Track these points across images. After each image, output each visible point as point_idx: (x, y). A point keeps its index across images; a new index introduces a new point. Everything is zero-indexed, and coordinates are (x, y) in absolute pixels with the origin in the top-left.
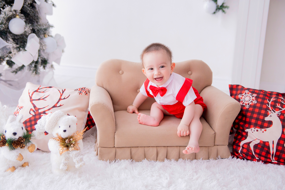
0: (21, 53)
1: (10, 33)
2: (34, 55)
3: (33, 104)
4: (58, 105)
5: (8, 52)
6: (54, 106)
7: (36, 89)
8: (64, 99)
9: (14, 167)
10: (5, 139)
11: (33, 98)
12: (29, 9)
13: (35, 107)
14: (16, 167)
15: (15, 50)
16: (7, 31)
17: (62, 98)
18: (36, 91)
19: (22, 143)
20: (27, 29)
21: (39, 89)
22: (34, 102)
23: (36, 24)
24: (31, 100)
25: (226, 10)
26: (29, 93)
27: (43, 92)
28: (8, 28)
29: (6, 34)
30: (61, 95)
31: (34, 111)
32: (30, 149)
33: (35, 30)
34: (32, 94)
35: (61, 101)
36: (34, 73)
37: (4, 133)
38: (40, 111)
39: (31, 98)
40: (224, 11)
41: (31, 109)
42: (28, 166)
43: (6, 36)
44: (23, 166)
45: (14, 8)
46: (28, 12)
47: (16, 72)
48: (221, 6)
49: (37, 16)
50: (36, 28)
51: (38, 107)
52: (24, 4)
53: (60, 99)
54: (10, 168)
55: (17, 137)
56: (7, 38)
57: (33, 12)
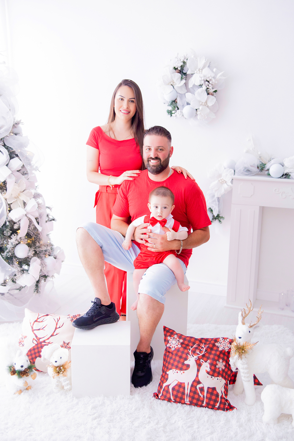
0: (24, 275)
1: (16, 257)
2: (35, 277)
3: (34, 334)
4: (55, 334)
5: (14, 274)
6: (52, 335)
7: (36, 319)
8: (59, 327)
9: (21, 390)
10: (15, 370)
11: (34, 328)
12: (32, 234)
13: (36, 336)
14: (22, 390)
15: (20, 273)
16: (12, 256)
17: (58, 327)
18: (36, 321)
19: (27, 372)
20: (30, 254)
21: (38, 318)
22: (35, 332)
23: (38, 244)
24: (33, 331)
25: (221, 220)
26: (30, 323)
27: (42, 321)
28: (14, 253)
29: (12, 259)
30: (57, 324)
31: (36, 341)
32: (33, 377)
33: (37, 252)
34: (33, 324)
35: (57, 330)
36: (36, 292)
37: (14, 365)
38: (41, 340)
39: (32, 328)
40: (220, 221)
41: (34, 339)
42: (31, 389)
43: (12, 260)
44: (27, 389)
45: (19, 236)
46: (32, 235)
47: (20, 290)
48: (217, 216)
49: (39, 238)
50: (38, 250)
51: (39, 337)
52: (28, 230)
53: (56, 328)
54: (18, 391)
55: (23, 369)
56: (13, 262)
57: (36, 235)
